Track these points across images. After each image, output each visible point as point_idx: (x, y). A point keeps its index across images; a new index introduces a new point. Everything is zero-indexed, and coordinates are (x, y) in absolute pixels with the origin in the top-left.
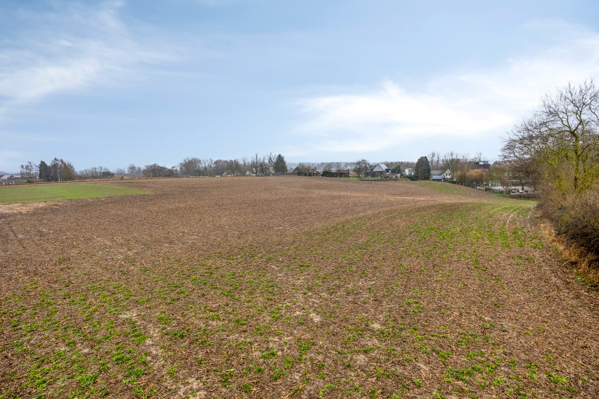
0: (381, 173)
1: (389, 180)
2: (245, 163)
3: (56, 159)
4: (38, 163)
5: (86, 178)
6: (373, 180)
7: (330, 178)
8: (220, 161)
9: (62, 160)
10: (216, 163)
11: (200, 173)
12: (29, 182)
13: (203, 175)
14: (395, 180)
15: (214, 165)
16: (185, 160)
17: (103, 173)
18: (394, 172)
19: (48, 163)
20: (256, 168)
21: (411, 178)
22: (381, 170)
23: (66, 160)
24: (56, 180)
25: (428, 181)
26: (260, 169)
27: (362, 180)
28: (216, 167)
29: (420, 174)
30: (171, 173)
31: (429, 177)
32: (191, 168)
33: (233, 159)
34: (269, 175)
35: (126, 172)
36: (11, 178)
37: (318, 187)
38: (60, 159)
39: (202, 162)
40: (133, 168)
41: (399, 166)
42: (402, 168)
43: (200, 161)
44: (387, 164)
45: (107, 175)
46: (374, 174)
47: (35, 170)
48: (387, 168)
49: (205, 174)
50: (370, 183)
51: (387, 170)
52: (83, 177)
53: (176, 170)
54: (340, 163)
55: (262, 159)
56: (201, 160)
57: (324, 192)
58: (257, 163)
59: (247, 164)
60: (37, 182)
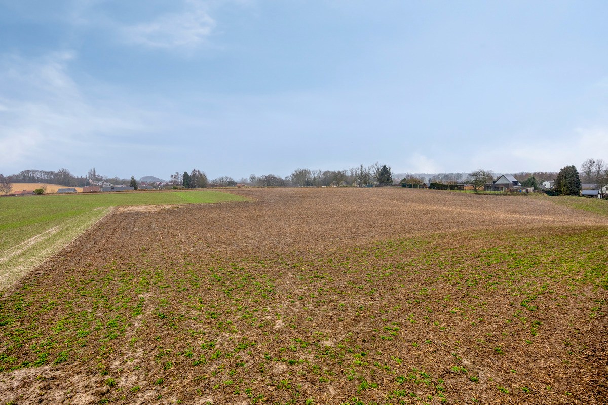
0: (507, 185)
1: (516, 195)
2: (352, 174)
3: (194, 170)
4: (183, 174)
5: (216, 186)
6: (492, 195)
7: (438, 191)
8: (329, 171)
9: (198, 171)
10: (325, 173)
11: (308, 183)
12: (175, 188)
13: (312, 185)
14: (525, 195)
15: (323, 176)
16: (296, 171)
17: (229, 182)
18: (525, 184)
19: (190, 174)
20: (360, 179)
21: (550, 193)
22: (508, 183)
23: (201, 171)
24: (194, 187)
25: (574, 197)
26: (363, 179)
27: (477, 194)
28: (325, 178)
29: (563, 189)
30: (282, 183)
31: (577, 192)
32: (301, 178)
33: (341, 170)
34: (371, 186)
35: (249, 181)
36: (167, 185)
37: (419, 200)
38: (197, 170)
39: (311, 173)
40: (253, 178)
41: (534, 178)
42: (537, 180)
43: (309, 172)
44: (515, 176)
45: (232, 184)
46: (496, 187)
47: (180, 179)
48: (515, 180)
49: (313, 184)
50: (488, 198)
51: (516, 183)
52: (214, 185)
53: (289, 180)
54: (460, 174)
55: (367, 169)
56: (311, 170)
57: (421, 206)
58: (361, 174)
59: (354, 175)
60: (181, 189)
